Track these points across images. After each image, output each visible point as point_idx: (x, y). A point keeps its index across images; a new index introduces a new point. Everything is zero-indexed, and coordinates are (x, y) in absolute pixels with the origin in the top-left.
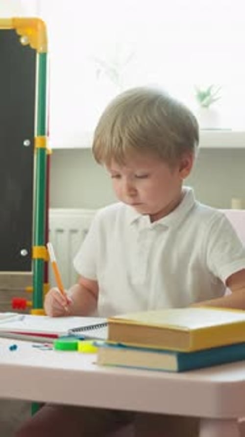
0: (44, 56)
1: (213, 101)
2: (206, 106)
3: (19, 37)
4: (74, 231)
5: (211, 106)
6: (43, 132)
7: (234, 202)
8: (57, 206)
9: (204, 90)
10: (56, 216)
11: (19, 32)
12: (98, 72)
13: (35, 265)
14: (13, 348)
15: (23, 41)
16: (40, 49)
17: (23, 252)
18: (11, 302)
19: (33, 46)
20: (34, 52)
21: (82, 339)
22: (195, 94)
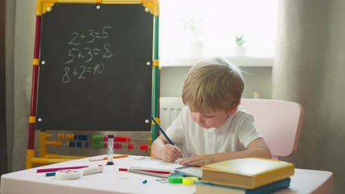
0: (158, 18)
1: (243, 42)
2: (240, 45)
3: (144, 8)
4: (172, 109)
5: (243, 45)
6: (157, 57)
7: (256, 94)
8: (163, 96)
9: (239, 37)
10: (164, 101)
11: (144, 5)
12: (185, 27)
13: (153, 128)
14: (145, 182)
15: (146, 10)
16: (155, 14)
17: (147, 121)
18: (139, 147)
19: (152, 13)
20: (153, 15)
21: (184, 176)
22: (235, 39)
